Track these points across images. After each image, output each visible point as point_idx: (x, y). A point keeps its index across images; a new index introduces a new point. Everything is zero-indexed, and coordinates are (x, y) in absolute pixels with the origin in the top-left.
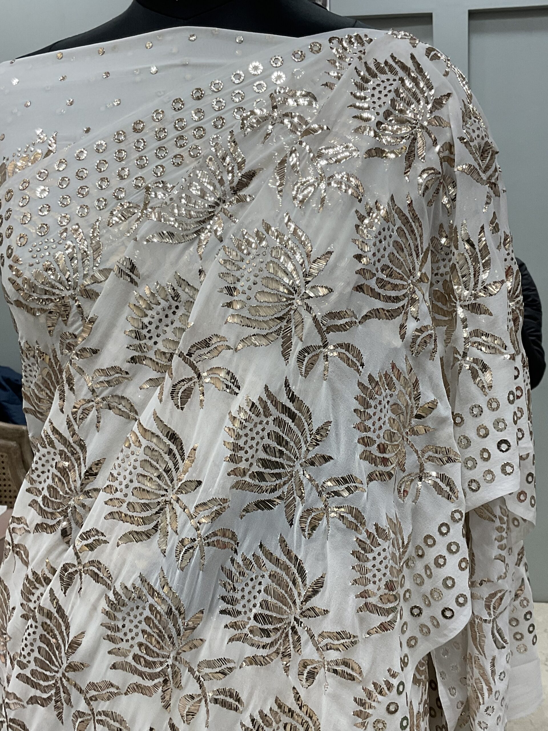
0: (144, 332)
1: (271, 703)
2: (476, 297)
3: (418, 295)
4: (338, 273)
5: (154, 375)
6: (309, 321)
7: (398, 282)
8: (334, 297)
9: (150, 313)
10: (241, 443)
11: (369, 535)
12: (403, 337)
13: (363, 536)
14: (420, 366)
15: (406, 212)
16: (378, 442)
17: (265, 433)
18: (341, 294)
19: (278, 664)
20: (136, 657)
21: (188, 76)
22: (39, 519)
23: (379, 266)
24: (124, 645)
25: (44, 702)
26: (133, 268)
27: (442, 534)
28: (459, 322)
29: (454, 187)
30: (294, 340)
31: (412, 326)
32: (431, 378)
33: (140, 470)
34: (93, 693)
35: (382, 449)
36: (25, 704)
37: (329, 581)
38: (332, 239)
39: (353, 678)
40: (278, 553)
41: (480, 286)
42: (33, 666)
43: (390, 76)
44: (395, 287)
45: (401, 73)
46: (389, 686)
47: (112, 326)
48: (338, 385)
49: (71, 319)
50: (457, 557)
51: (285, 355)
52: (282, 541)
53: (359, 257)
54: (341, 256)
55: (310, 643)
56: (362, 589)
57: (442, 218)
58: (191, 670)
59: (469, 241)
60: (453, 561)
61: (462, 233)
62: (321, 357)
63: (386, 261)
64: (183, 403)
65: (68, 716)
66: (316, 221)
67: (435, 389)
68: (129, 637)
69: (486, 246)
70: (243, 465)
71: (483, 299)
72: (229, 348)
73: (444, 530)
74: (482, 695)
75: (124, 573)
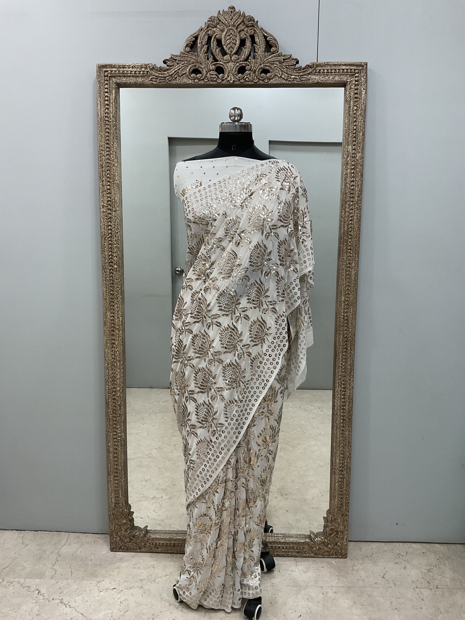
0: (228, 229)
1: (256, 318)
2: (303, 224)
3: (291, 223)
4: (274, 216)
5: (230, 240)
6: (268, 227)
7: (287, 219)
8: (273, 221)
9: (229, 224)
10: (252, 254)
11: (280, 278)
12: (287, 232)
13: (278, 278)
14: (291, 239)
15: (288, 203)
16: (282, 256)
17: (257, 253)
18: (275, 221)
19: (258, 309)
20: (225, 307)
21: (236, 169)
22: (197, 277)
23: (283, 215)
24: (221, 304)
25: (198, 322)
26: (226, 213)
27: (294, 282)
28: (299, 230)
29: (298, 198)
30: (264, 231)
31: (289, 230)
32: (293, 243)
33: (227, 262)
34: (213, 317)
35: (283, 258)
36: (192, 324)
37: (270, 289)
38: (273, 208)
39: (275, 312)
40: (259, 282)
41: (304, 222)
42: (195, 313)
43: (284, 171)
44: (286, 220)
45: (286, 171)
46: (283, 315)
47: (219, 228)
48: (274, 242)
49: (209, 226)
50: (298, 287)
51: (262, 235)
52: (260, 279)
53: (279, 212)
54: (275, 212)
55: (265, 304)
56: (278, 291)
57: (295, 206)
58: (238, 310)
59: (302, 211)
60: (297, 288)
61: (300, 209)
62: (270, 235)
63: (284, 214)
64: (238, 246)
65: (205, 324)
66: (269, 204)
67: (294, 246)
68: (223, 302)
69: (306, 212)
70: (252, 260)
71: (305, 225)
72: (249, 233)
73: (295, 281)
74: (302, 327)
75: (222, 287)
